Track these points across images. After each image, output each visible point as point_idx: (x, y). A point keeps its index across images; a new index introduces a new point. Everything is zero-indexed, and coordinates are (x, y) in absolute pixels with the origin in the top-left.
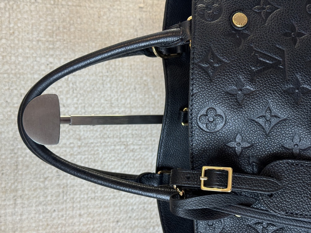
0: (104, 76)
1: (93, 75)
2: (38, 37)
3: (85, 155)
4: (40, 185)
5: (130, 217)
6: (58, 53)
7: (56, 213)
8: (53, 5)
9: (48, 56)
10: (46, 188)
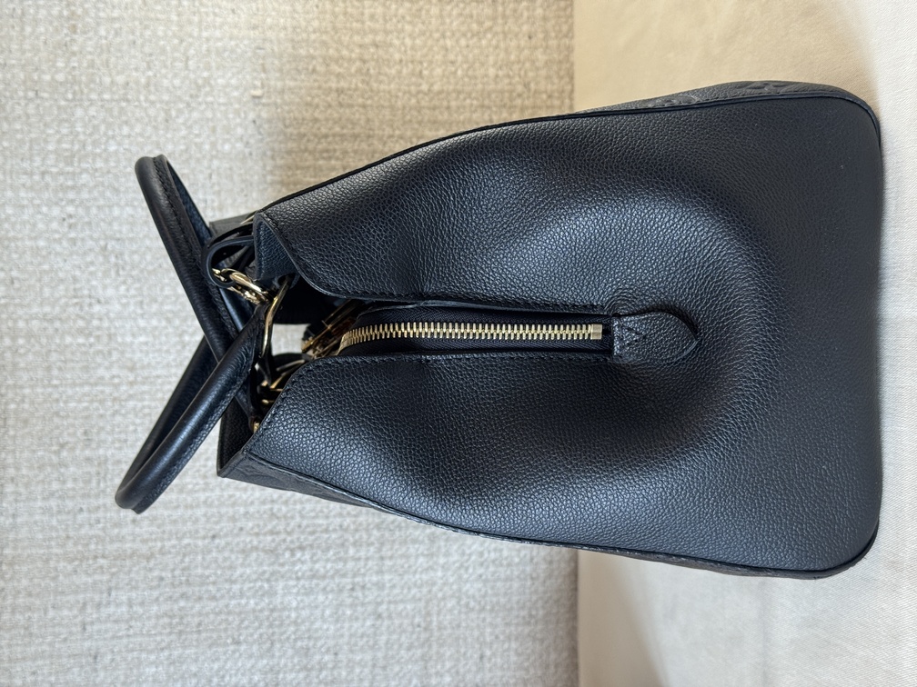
2: (42, 166)
3: (143, 400)
4: (50, 459)
5: (241, 529)
6: (85, 195)
7: (85, 515)
8: (72, 101)
9: (64, 203)
10: (62, 464)
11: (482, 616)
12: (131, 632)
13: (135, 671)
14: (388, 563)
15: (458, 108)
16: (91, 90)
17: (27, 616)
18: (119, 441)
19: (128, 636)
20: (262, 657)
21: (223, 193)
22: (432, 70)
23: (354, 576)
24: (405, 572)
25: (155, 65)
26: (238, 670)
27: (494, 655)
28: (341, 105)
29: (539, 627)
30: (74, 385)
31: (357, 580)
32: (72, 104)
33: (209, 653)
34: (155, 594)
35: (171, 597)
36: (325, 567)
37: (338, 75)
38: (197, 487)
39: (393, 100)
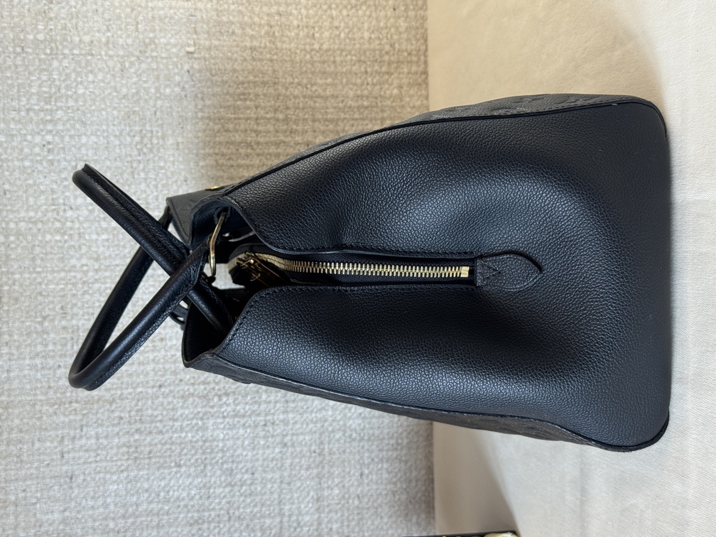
0: (134, 160)
1: (116, 160)
2: (27, 104)
3: (106, 283)
4: (35, 328)
5: (181, 380)
6: (60, 127)
8: (49, 55)
9: (43, 133)
10: (45, 332)
11: (361, 444)
12: (98, 458)
13: (101, 488)
14: (292, 405)
15: (342, 62)
16: (64, 47)
17: (18, 447)
18: (88, 314)
19: (96, 462)
20: (197, 476)
21: (165, 126)
22: (323, 33)
23: (266, 415)
24: (305, 412)
25: (113, 28)
26: (180, 486)
27: (370, 473)
28: (254, 59)
29: (404, 452)
30: (53, 271)
31: (268, 418)
32: (50, 58)
33: (157, 474)
34: (117, 429)
35: (128, 432)
36: (244, 409)
37: (252, 37)
38: (147, 349)
39: (293, 56)
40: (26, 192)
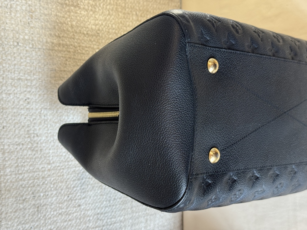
40: (14, 127)
